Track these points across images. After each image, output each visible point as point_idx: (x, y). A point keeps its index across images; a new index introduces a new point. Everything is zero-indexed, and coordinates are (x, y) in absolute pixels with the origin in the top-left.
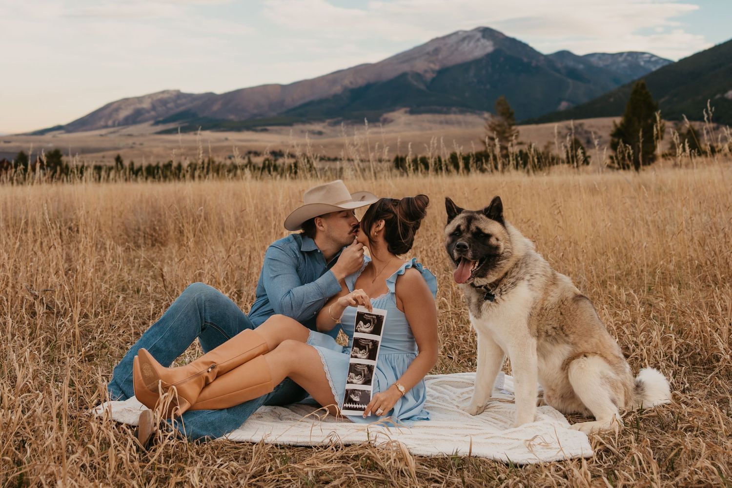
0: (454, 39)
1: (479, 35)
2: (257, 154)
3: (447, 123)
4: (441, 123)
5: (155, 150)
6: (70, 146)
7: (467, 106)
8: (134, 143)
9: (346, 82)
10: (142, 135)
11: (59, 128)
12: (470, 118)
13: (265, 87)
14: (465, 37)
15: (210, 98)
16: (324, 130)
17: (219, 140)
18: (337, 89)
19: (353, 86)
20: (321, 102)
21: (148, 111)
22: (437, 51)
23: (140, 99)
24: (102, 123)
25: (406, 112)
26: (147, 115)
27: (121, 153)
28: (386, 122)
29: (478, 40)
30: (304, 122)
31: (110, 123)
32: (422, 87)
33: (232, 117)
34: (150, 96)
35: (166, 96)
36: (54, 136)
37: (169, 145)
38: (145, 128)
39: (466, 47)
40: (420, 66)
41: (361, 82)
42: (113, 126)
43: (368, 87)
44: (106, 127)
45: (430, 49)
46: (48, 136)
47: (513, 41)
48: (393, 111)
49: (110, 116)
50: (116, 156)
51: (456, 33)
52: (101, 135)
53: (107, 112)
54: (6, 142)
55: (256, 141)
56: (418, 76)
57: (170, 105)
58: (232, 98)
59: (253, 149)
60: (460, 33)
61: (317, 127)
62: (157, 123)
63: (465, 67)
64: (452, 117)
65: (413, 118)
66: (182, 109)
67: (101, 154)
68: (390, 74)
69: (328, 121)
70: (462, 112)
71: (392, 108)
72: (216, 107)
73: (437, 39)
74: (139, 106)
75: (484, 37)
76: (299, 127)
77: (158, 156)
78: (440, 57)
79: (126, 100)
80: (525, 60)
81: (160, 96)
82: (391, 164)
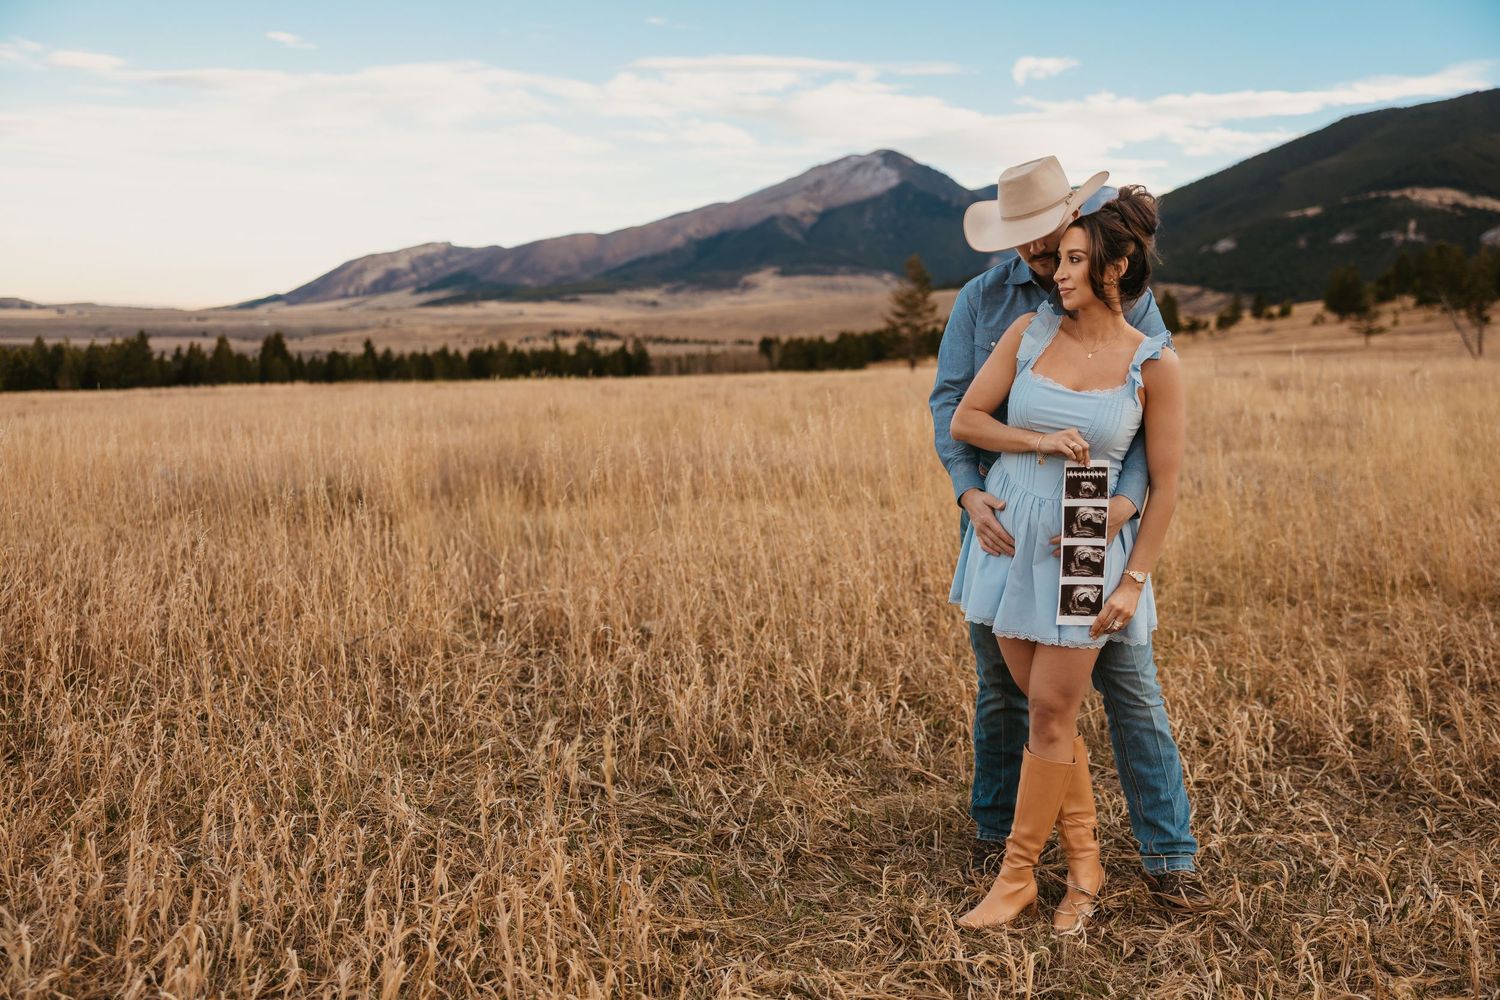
0: (844, 167)
1: (879, 161)
2: (565, 334)
3: (833, 288)
4: (825, 288)
5: (420, 330)
6: (296, 324)
7: (861, 264)
8: (388, 320)
9: (691, 230)
10: (399, 308)
11: (276, 298)
12: (865, 281)
13: (573, 238)
14: (857, 165)
15: (495, 254)
16: (659, 299)
17: (510, 315)
18: (678, 240)
19: (700, 236)
20: (655, 258)
21: (406, 274)
22: (819, 184)
23: (393, 256)
24: (340, 291)
25: (776, 273)
26: (404, 280)
27: (370, 334)
28: (747, 287)
29: (878, 169)
30: (631, 288)
31: (351, 290)
32: (798, 237)
33: (528, 281)
34: (407, 251)
35: (430, 251)
36: (270, 311)
37: (439, 322)
38: (403, 297)
39: (859, 178)
40: (796, 206)
41: (711, 229)
42: (356, 294)
43: (722, 237)
44: (345, 296)
45: (810, 181)
46: (262, 310)
47: (926, 170)
48: (757, 270)
49: (351, 280)
50: (364, 340)
51: (846, 159)
52: (340, 309)
53: (346, 274)
54: (199, 319)
55: (564, 315)
56: (792, 221)
57: (438, 264)
58: (526, 253)
59: (560, 328)
60: (853, 159)
61: (650, 295)
62: (420, 291)
63: (859, 207)
64: (840, 280)
65: (785, 281)
66: (455, 269)
67: (341, 336)
68: (754, 218)
69: (666, 286)
70: (854, 273)
71: (756, 266)
72: (504, 267)
73: (820, 167)
74: (392, 266)
75: (886, 164)
76: (625, 295)
77: (424, 338)
78: (824, 192)
79: (372, 258)
80: (943, 197)
81: (422, 251)
82: (755, 348)
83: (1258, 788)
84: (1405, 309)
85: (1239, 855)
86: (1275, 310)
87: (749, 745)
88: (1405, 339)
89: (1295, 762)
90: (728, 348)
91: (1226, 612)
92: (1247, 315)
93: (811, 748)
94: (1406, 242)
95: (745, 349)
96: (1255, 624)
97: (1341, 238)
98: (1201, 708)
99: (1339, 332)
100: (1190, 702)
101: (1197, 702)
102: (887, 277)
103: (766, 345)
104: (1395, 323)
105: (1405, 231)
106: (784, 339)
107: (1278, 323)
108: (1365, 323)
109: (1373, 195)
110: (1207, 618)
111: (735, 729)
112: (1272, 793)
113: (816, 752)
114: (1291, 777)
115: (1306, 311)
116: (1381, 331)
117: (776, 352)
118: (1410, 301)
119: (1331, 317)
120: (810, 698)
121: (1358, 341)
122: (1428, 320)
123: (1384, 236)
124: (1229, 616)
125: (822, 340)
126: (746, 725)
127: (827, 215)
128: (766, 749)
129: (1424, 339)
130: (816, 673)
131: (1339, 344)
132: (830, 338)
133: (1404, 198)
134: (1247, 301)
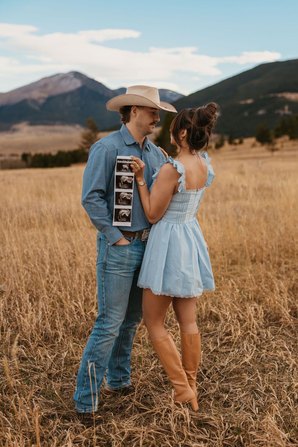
0: (56, 78)
1: (72, 76)
3: (55, 131)
4: (50, 131)
7: (66, 120)
12: (68, 128)
14: (62, 77)
22: (46, 85)
25: (28, 124)
28: (14, 130)
29: (72, 79)
32: (37, 108)
39: (64, 83)
40: (36, 95)
45: (42, 84)
47: (93, 81)
48: (19, 123)
51: (58, 75)
56: (34, 101)
60: (60, 75)
63: (64, 96)
64: (57, 127)
65: (31, 128)
68: (16, 99)
70: (63, 124)
71: (18, 121)
73: (46, 78)
75: (75, 77)
78: (48, 89)
80: (100, 93)
82: (20, 158)
83: (259, 336)
84: (286, 141)
85: (256, 363)
86: (237, 141)
87: (56, 336)
88: (286, 153)
89: (271, 325)
90: (7, 158)
91: (237, 267)
92: (226, 144)
93: (83, 335)
94: (285, 115)
95: (15, 158)
96: (251, 272)
97: (261, 112)
98: (236, 307)
99: (261, 150)
100: (231, 304)
101: (233, 304)
102: (78, 126)
103: (25, 157)
104: (282, 146)
105: (284, 109)
106: (33, 153)
107: (239, 147)
108: (271, 147)
109: (272, 95)
110: (231, 270)
111: (50, 329)
112: (265, 338)
113: (85, 336)
114: (271, 331)
115: (249, 141)
116: (277, 150)
117: (29, 160)
118: (287, 138)
119: (258, 144)
120: (78, 314)
121: (268, 154)
122: (294, 145)
123: (277, 112)
124: (239, 269)
125: (50, 155)
126: (54, 327)
127: (50, 99)
128: (63, 336)
129: (292, 153)
130: (82, 303)
131: (262, 155)
132: (54, 153)
133: (283, 97)
134: (226, 137)
